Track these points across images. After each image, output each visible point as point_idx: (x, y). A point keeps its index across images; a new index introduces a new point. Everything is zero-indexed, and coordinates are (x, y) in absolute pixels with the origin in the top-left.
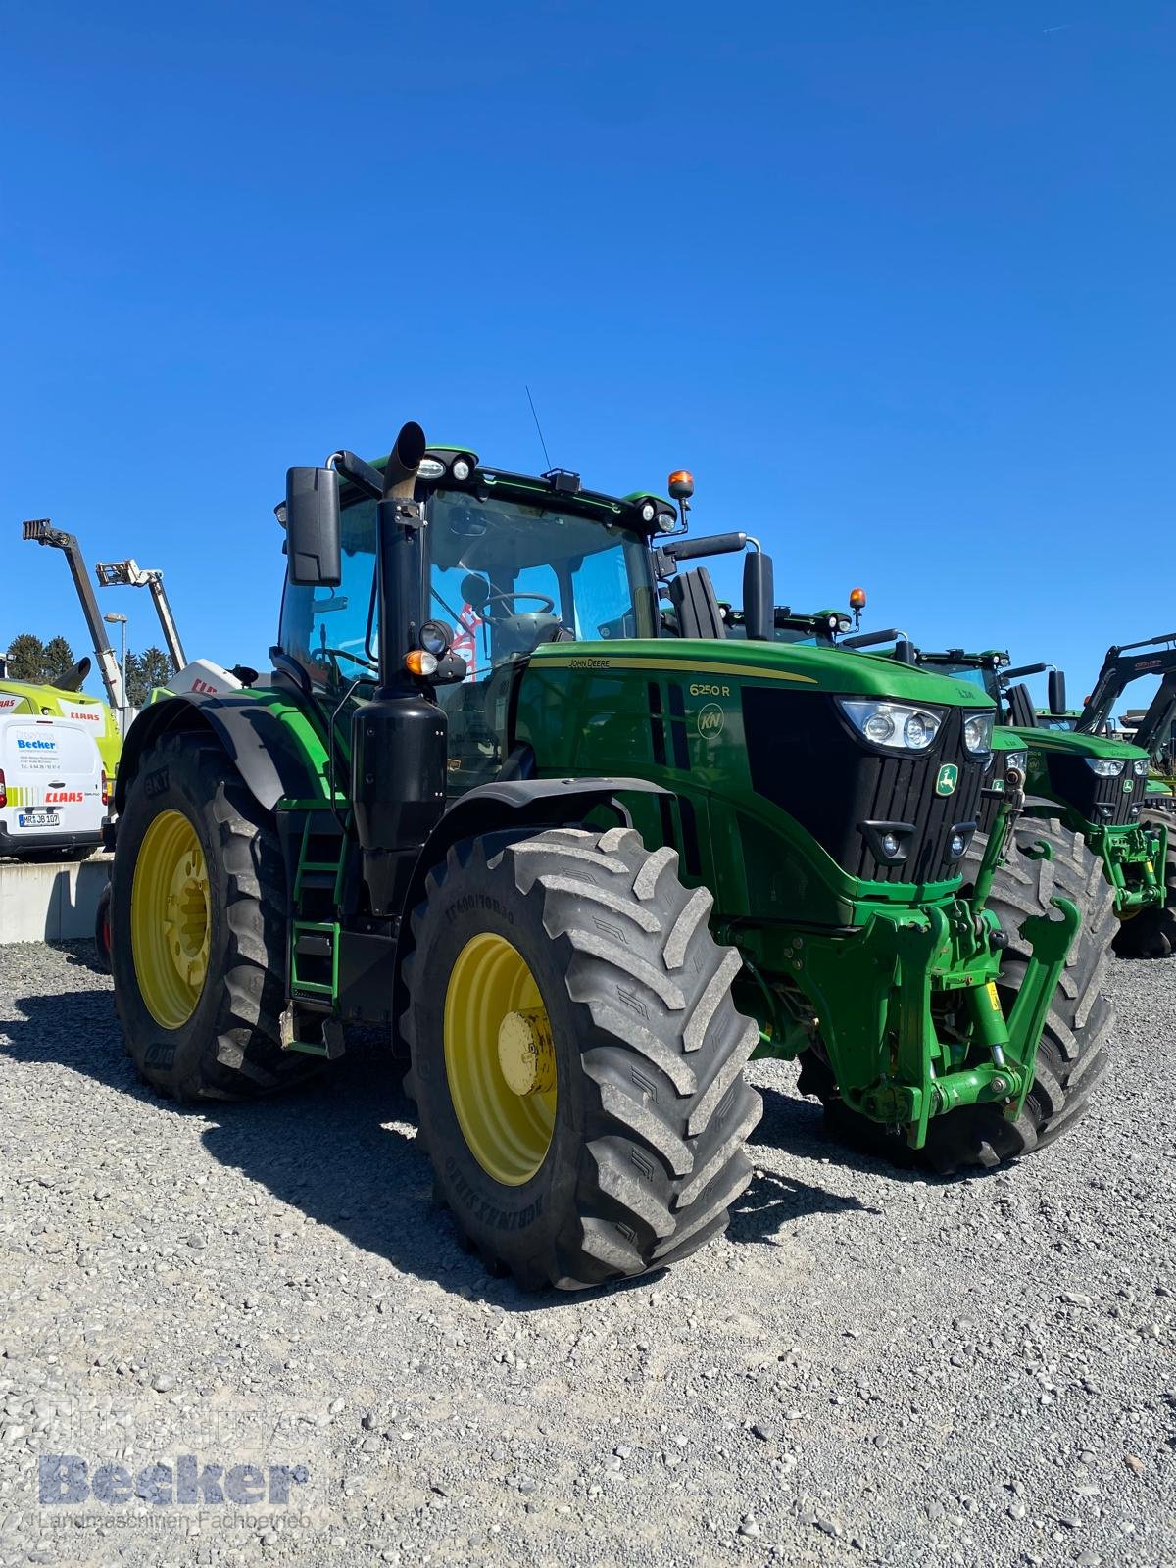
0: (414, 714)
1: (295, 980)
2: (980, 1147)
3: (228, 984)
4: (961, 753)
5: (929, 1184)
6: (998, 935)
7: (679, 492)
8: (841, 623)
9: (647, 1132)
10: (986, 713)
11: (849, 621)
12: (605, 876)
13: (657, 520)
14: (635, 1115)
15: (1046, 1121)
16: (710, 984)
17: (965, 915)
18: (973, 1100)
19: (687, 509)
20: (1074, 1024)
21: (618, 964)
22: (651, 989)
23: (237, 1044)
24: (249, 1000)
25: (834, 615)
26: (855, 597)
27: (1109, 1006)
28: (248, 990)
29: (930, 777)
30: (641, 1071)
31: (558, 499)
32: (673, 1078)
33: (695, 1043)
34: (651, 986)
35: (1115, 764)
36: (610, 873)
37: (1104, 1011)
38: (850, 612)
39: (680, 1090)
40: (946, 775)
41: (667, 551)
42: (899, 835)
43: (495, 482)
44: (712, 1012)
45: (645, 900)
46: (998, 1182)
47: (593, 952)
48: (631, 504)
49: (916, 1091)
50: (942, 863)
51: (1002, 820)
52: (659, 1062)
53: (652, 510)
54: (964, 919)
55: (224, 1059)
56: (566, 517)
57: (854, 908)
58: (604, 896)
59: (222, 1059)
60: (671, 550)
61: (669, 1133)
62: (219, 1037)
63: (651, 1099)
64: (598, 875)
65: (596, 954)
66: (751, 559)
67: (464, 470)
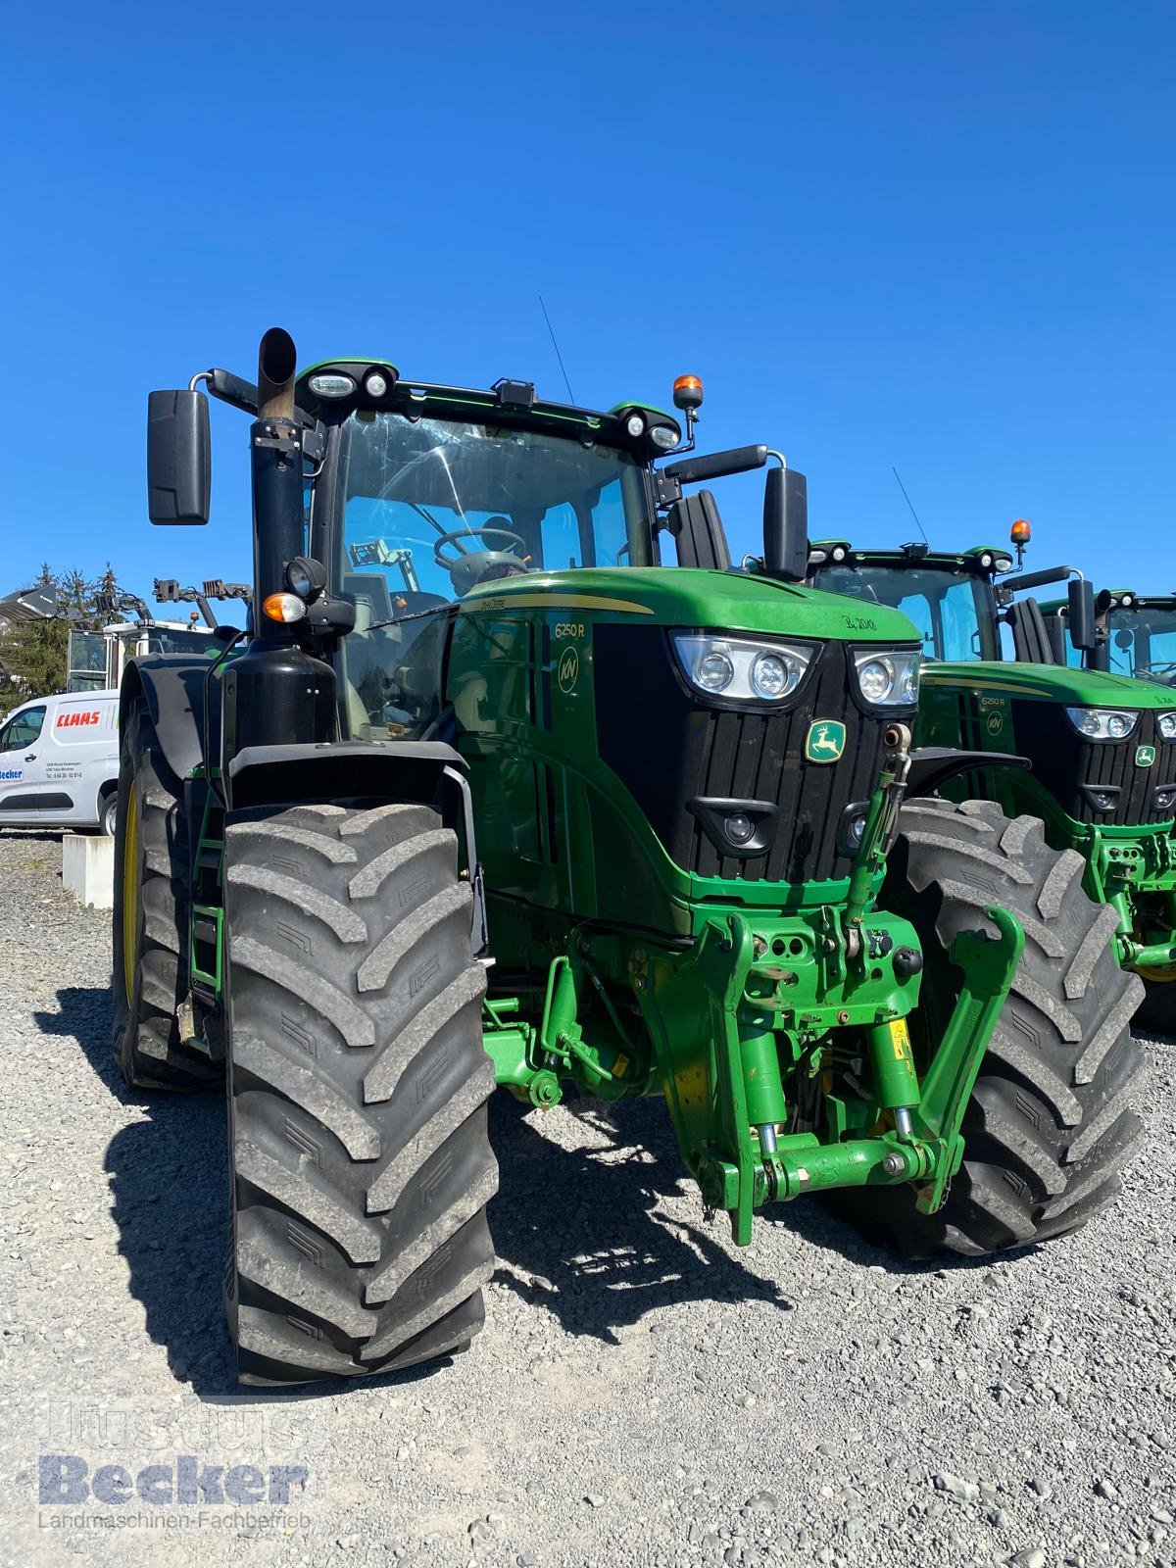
0: (287, 669)
1: (194, 969)
2: (944, 1233)
3: (143, 970)
4: (850, 703)
5: (889, 1271)
6: (905, 957)
7: (685, 402)
8: (997, 562)
9: (301, 1206)
10: (896, 650)
11: (1010, 559)
12: (320, 867)
13: (650, 436)
14: (282, 1182)
15: (1043, 1205)
16: (421, 1013)
17: (833, 928)
18: (863, 1180)
19: (695, 420)
20: (1074, 1078)
21: (284, 982)
22: (326, 1018)
23: (159, 1034)
24: (162, 987)
25: (988, 552)
26: (1017, 530)
27: (1142, 1055)
28: (161, 977)
29: (795, 737)
30: (295, 1125)
31: (512, 414)
32: (342, 1138)
33: (382, 1091)
34: (325, 1014)
35: (1118, 717)
36: (328, 863)
37: (1130, 1063)
38: (1011, 549)
39: (352, 1154)
40: (823, 735)
41: (669, 473)
42: (753, 817)
43: (425, 397)
44: (416, 1051)
45: (360, 899)
46: (987, 1279)
47: (253, 967)
48: (615, 417)
49: (731, 1171)
50: (836, 854)
51: (879, 798)
52: (322, 1115)
53: (641, 423)
54: (831, 934)
55: (147, 1049)
56: (527, 436)
57: (692, 913)
58: (299, 892)
59: (144, 1048)
60: (673, 471)
61: (336, 1208)
62: (140, 1025)
63: (311, 1164)
64: (307, 866)
65: (257, 970)
66: (774, 477)
67: (381, 386)
